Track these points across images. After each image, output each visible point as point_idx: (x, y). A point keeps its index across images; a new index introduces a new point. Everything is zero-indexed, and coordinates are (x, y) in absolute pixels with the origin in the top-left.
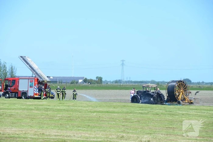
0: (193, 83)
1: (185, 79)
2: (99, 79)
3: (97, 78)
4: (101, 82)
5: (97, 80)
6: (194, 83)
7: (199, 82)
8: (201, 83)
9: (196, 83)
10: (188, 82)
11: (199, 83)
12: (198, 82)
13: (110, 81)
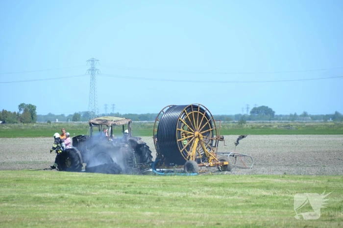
0: (279, 118)
1: (257, 107)
2: (26, 111)
3: (21, 106)
4: (32, 117)
5: (21, 112)
6: (281, 116)
7: (293, 114)
8: (301, 116)
9: (286, 116)
10: (266, 114)
11: (293, 117)
12: (291, 115)
13: (63, 115)
